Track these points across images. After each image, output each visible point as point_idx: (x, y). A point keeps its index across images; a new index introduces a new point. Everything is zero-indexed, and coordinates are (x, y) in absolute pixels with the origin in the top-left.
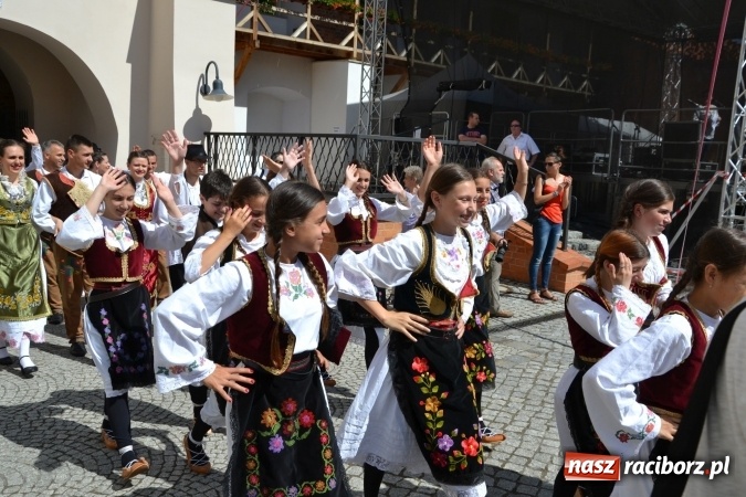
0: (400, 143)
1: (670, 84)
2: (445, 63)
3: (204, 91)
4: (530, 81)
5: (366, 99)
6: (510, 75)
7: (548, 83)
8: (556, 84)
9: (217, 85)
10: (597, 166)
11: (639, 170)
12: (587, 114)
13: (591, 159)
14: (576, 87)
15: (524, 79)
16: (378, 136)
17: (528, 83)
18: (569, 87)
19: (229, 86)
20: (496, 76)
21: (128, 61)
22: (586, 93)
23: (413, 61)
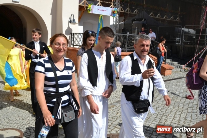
0: (124, 36)
2: (137, 13)
3: (70, 22)
4: (162, 17)
5: (114, 24)
6: (156, 16)
7: (167, 18)
8: (169, 18)
9: (74, 20)
10: (177, 41)
11: (189, 42)
12: (178, 27)
13: (175, 39)
14: (175, 19)
15: (160, 17)
16: (118, 34)
17: (161, 18)
18: (173, 19)
19: (77, 20)
20: (152, 17)
21: (51, 14)
22: (178, 21)
23: (128, 13)
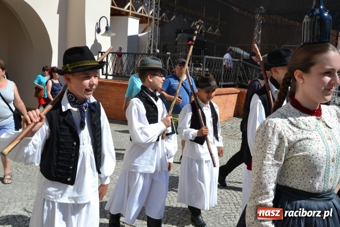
1: (257, 32)
2: (166, 19)
8: (207, 30)
9: (108, 28)
14: (214, 32)
18: (212, 32)
22: (218, 34)
